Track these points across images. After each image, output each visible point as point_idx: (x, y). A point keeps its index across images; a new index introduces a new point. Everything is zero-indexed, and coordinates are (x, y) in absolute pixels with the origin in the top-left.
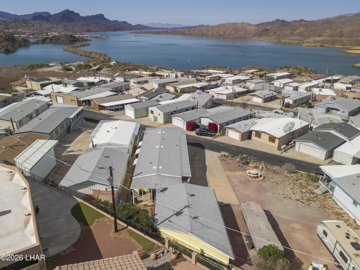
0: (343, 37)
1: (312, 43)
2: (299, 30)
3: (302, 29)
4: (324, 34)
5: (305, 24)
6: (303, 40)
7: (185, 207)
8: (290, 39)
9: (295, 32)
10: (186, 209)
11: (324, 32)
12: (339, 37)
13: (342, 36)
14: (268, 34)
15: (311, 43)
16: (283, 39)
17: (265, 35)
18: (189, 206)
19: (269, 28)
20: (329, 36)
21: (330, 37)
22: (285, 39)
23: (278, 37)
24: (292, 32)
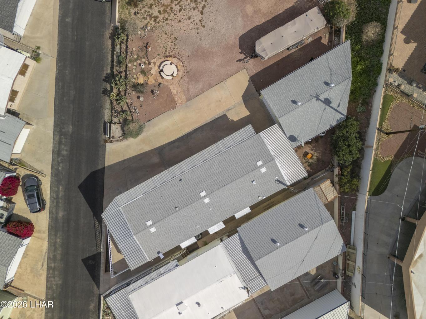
7: (318, 99)
10: (320, 98)
18: (316, 96)
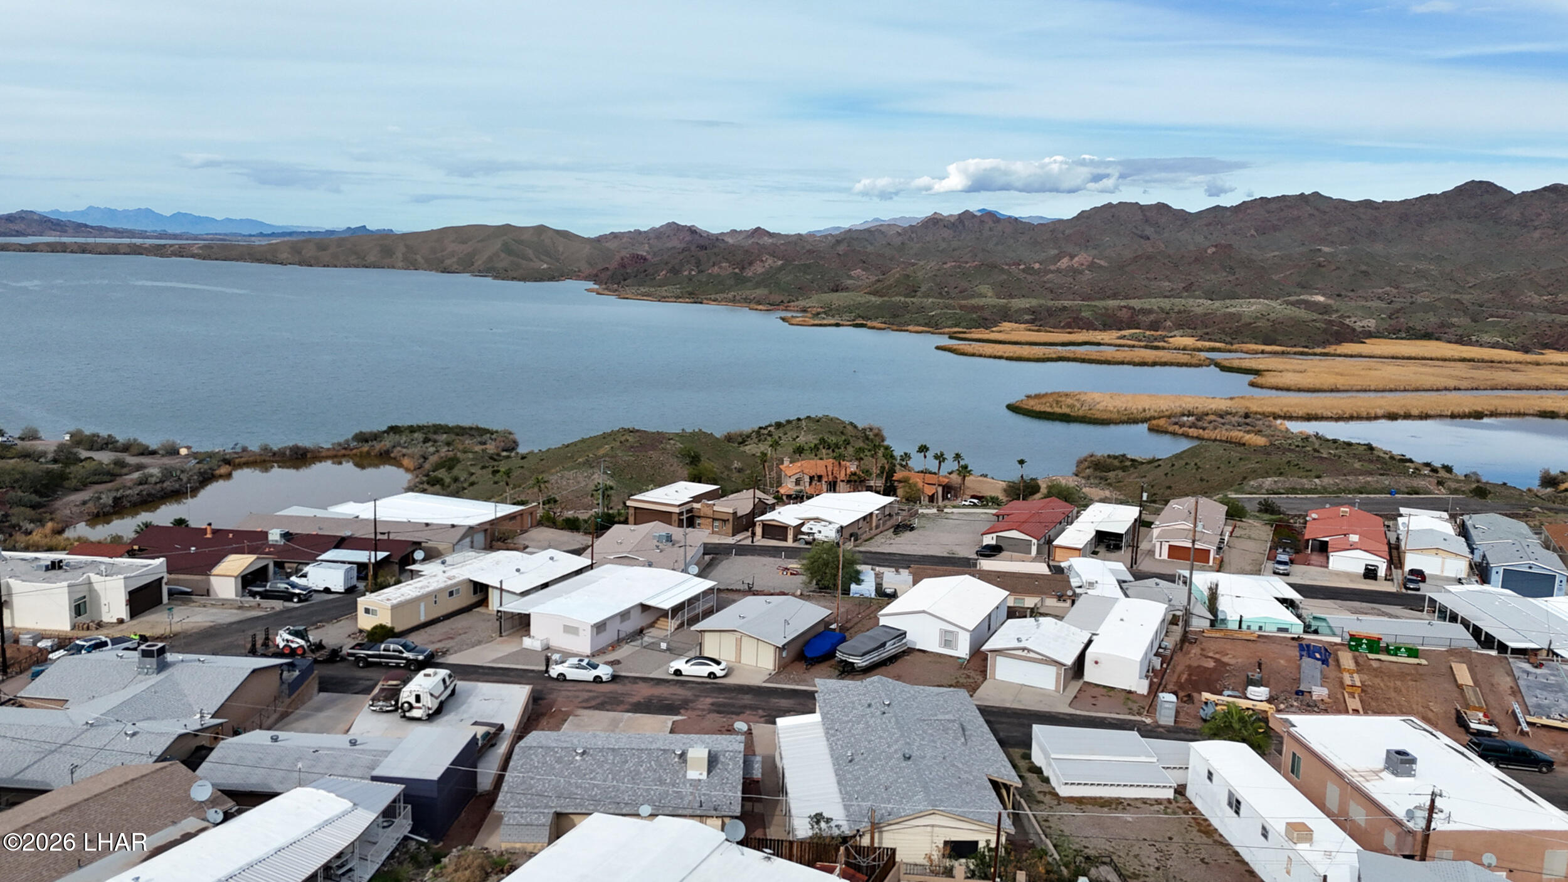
0: (919, 294)
1: (823, 316)
2: (762, 264)
3: (770, 262)
4: (850, 282)
5: (773, 244)
6: (782, 302)
8: (738, 298)
9: (749, 273)
11: (850, 277)
12: (906, 296)
13: (913, 291)
14: (646, 275)
15: (818, 314)
16: (713, 297)
17: (635, 277)
19: (645, 254)
20: (872, 289)
21: (875, 293)
22: (717, 296)
23: (690, 289)
24: (737, 270)
